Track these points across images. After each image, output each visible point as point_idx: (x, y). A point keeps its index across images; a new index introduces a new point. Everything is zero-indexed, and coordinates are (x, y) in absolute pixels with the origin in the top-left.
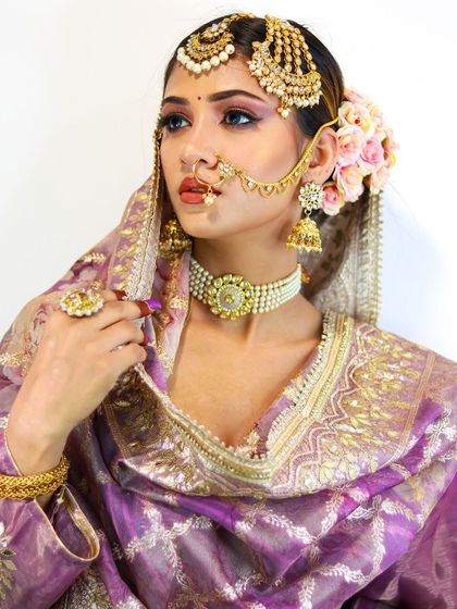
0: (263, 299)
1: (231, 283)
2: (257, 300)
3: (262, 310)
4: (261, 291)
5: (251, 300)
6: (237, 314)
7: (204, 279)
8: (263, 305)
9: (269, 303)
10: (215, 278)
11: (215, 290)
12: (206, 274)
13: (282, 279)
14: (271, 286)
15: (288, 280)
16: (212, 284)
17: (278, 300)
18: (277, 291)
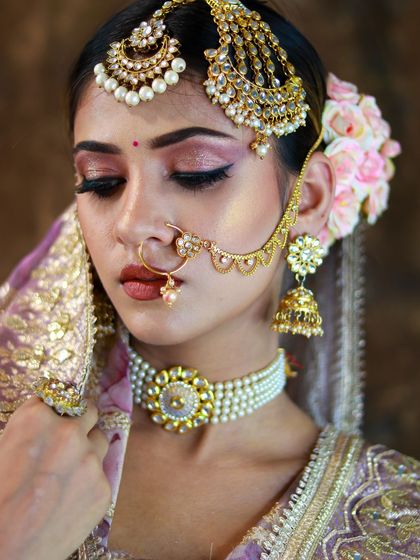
0: (227, 403)
1: (180, 379)
2: (218, 403)
3: (225, 419)
4: (224, 390)
5: (209, 405)
6: (189, 425)
7: (143, 374)
8: (227, 410)
9: (236, 408)
10: (159, 372)
11: (157, 389)
12: (146, 366)
13: (256, 372)
14: (239, 384)
15: (265, 374)
16: (154, 379)
17: (251, 402)
18: (248, 390)
